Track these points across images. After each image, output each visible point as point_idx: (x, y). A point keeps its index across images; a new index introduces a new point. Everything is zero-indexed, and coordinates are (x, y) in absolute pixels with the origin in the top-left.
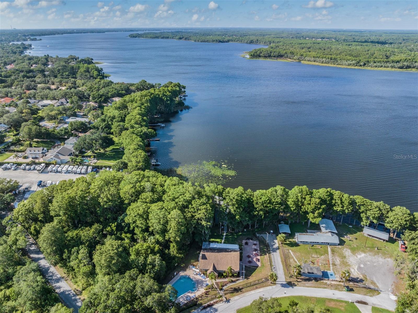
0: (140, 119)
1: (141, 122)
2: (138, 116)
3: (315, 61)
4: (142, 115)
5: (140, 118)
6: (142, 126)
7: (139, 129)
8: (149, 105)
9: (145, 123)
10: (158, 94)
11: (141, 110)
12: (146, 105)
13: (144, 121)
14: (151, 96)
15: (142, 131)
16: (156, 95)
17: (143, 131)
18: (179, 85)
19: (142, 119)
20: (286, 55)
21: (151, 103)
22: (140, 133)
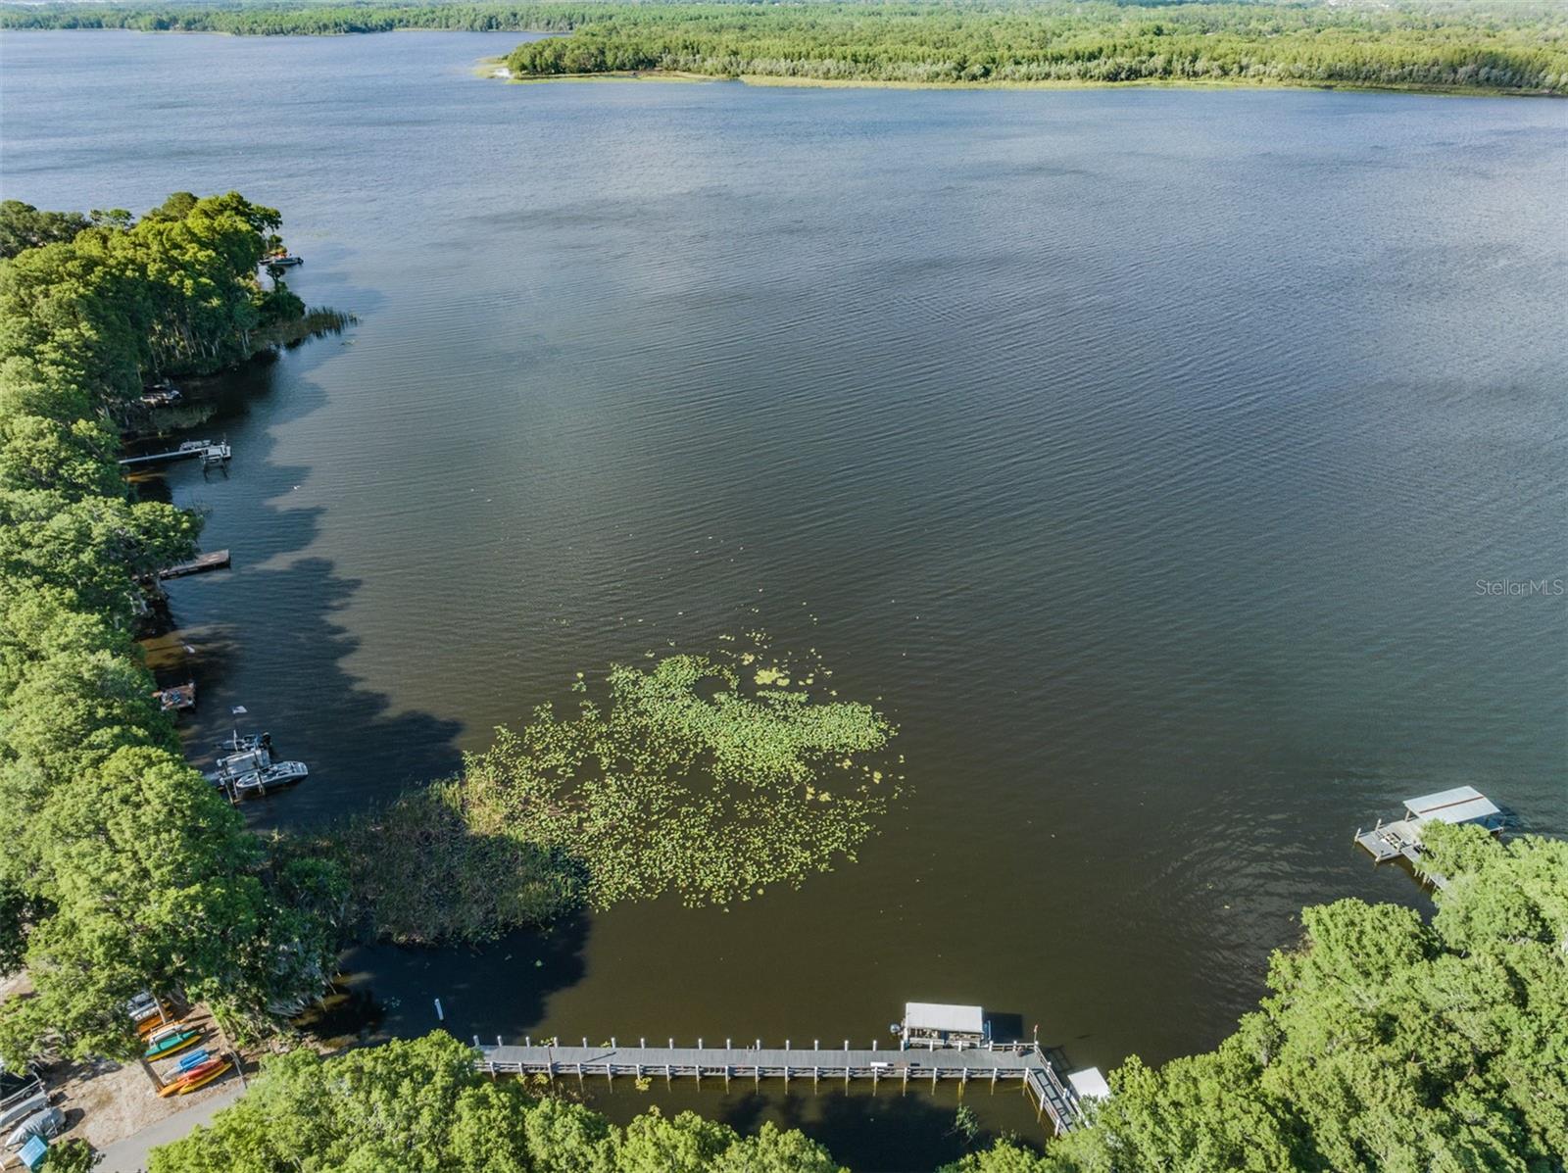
0: (50, 441)
1: (60, 463)
2: (26, 424)
3: (794, 74)
4: (57, 408)
5: (41, 434)
6: (74, 492)
7: (61, 520)
8: (91, 334)
9: (91, 466)
10: (133, 261)
11: (39, 377)
12: (66, 335)
13: (84, 447)
14: (93, 278)
15: (84, 537)
16: (123, 266)
17: (98, 531)
18: (241, 207)
19: (66, 437)
20: (667, 59)
21: (97, 319)
22: (77, 551)
